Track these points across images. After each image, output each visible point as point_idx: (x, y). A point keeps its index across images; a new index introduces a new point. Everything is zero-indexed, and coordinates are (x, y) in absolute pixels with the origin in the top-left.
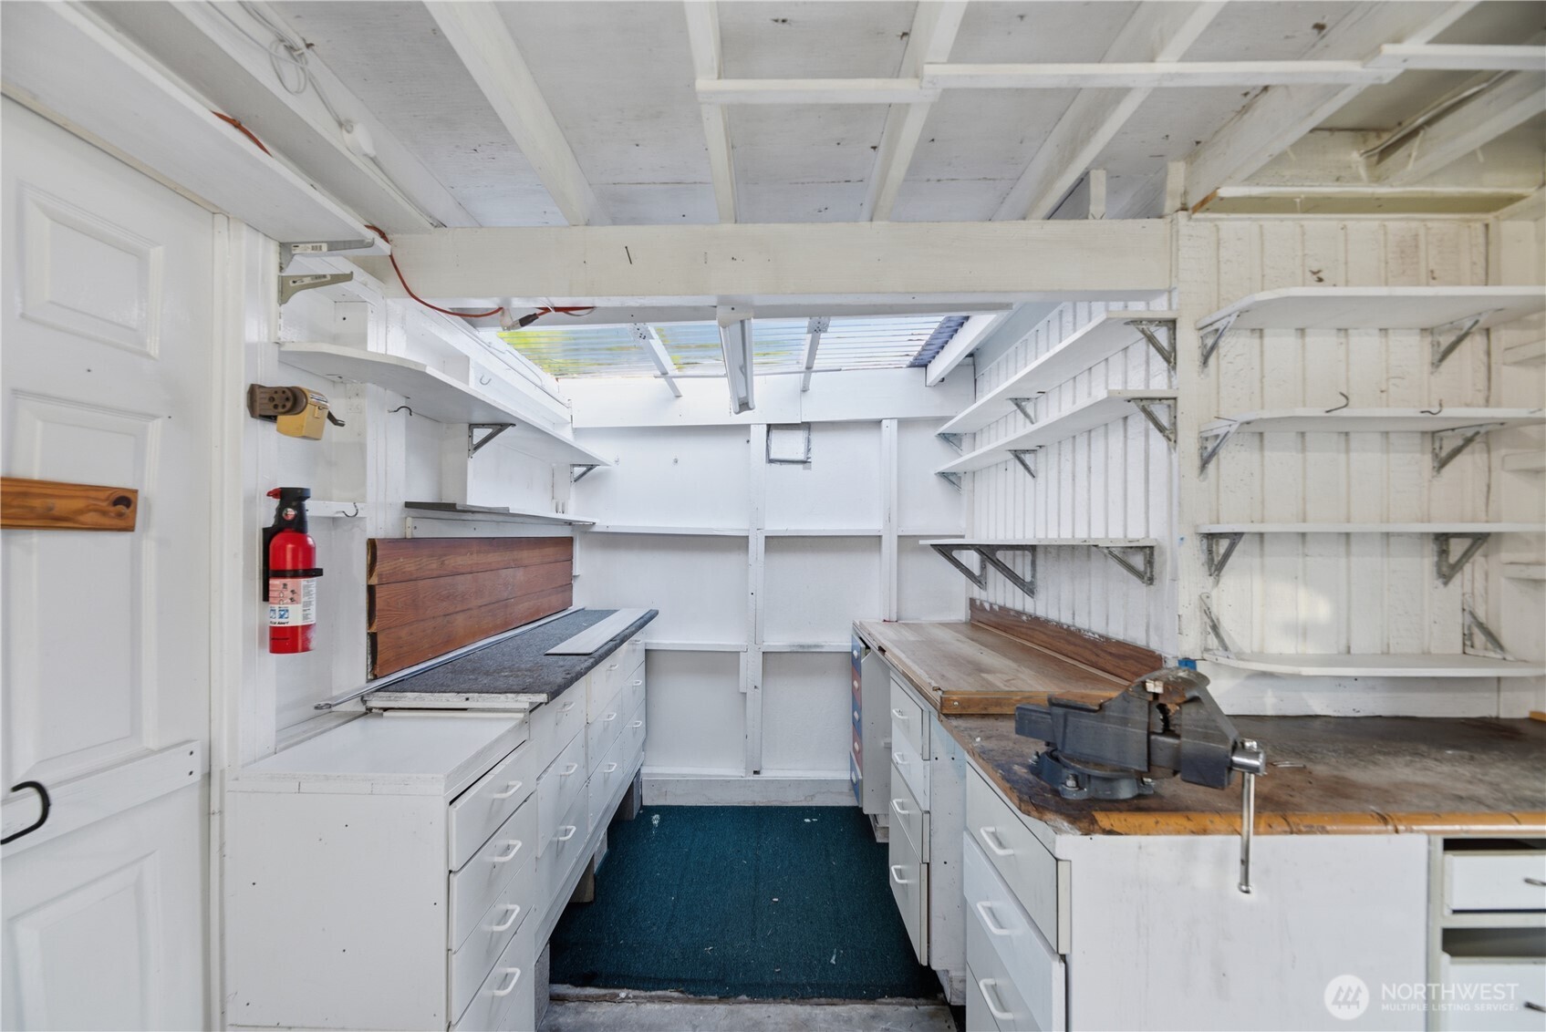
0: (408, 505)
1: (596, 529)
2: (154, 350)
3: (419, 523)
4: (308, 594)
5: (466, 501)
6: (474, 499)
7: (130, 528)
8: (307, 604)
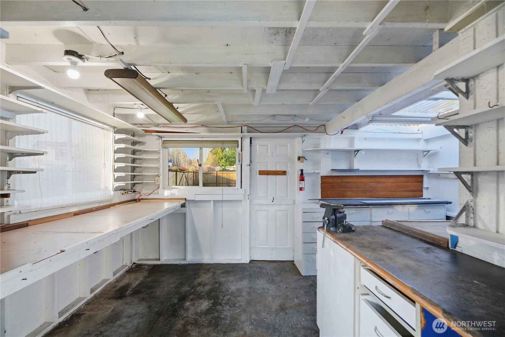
0: (332, 170)
1: (430, 172)
2: (289, 155)
3: (334, 173)
4: (302, 183)
5: (354, 168)
6: (355, 167)
7: (286, 175)
8: (302, 184)
